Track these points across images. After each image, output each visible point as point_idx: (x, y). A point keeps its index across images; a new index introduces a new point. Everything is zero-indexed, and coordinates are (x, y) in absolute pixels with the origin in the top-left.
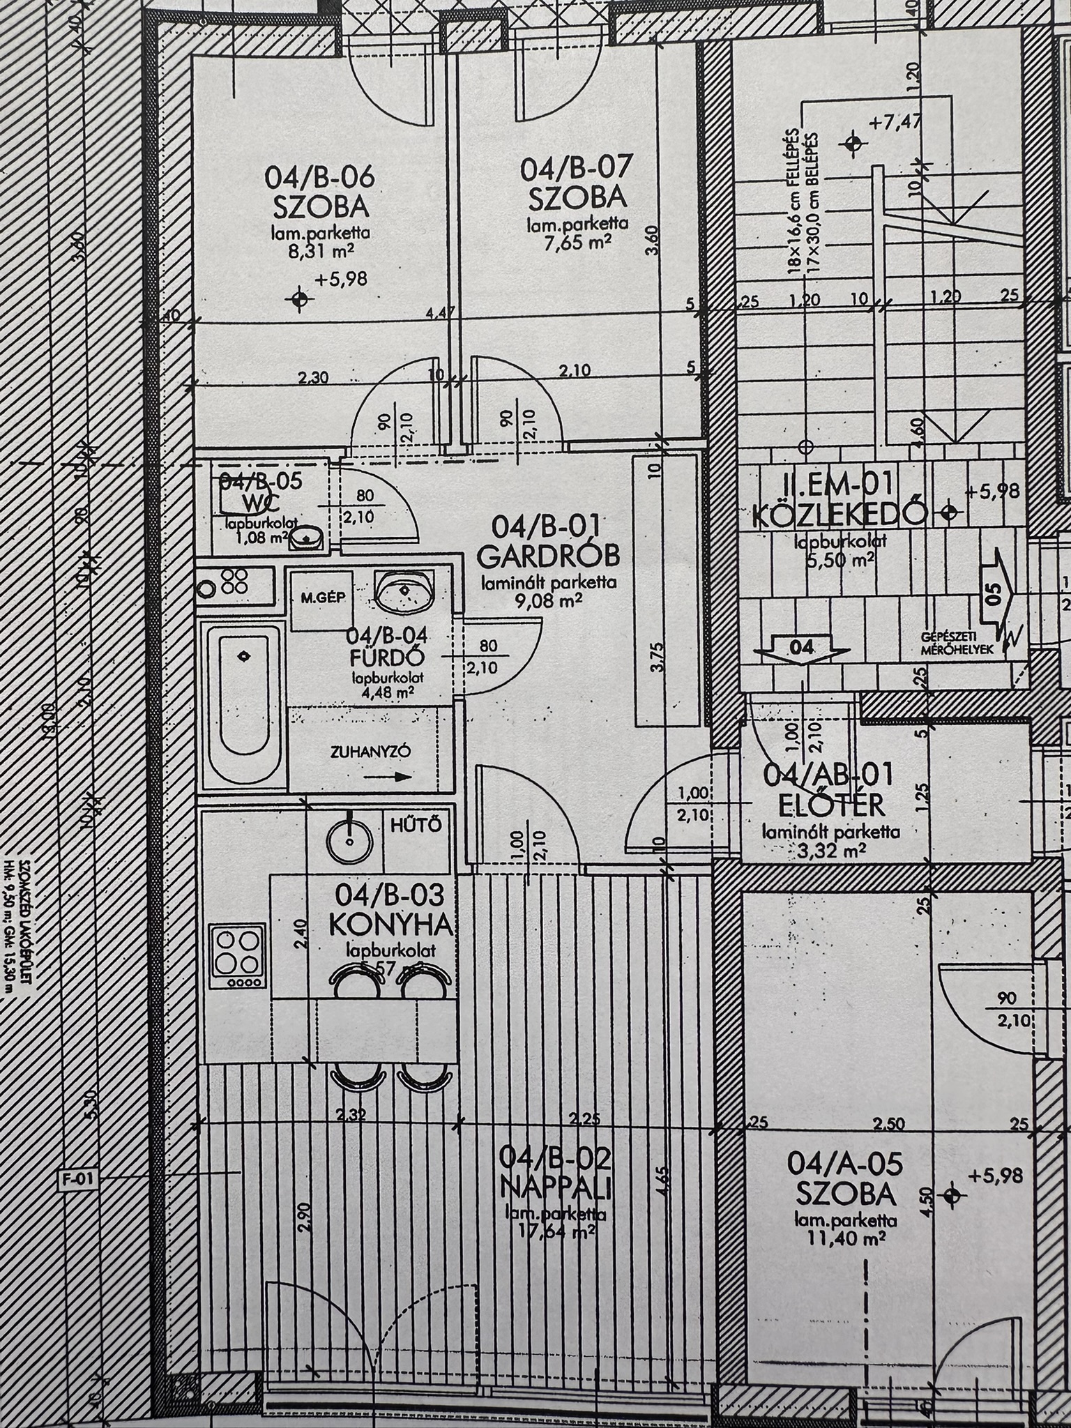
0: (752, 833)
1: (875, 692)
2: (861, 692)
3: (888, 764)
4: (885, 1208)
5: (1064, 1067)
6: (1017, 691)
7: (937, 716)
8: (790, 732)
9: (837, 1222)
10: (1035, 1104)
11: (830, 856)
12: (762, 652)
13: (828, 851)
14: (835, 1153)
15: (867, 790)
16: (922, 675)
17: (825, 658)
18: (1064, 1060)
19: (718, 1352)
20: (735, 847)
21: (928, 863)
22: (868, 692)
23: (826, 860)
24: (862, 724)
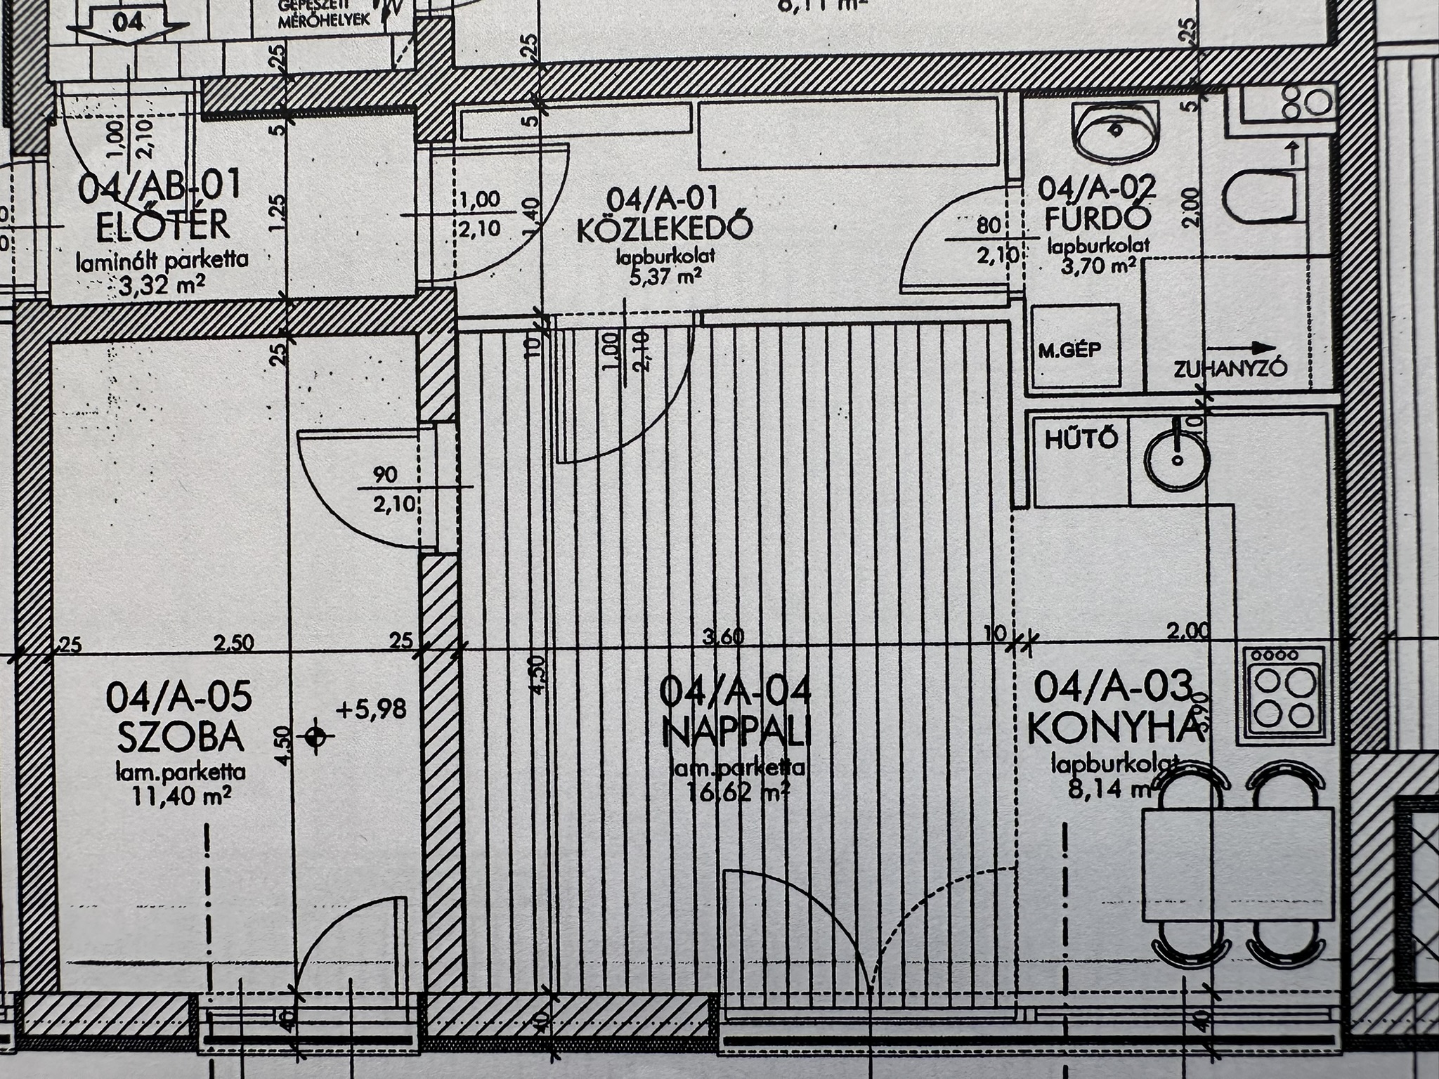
0: (64, 266)
1: (219, 78)
2: (202, 79)
3: (234, 171)
4: (230, 756)
5: (459, 564)
6: (398, 72)
7: (297, 107)
8: (113, 133)
9: (170, 774)
10: (422, 614)
11: (159, 292)
12: (77, 29)
13: (156, 285)
14: (166, 683)
15: (208, 205)
16: (280, 55)
17: (157, 35)
18: (458, 554)
19: (22, 951)
20: (42, 286)
21: (284, 298)
22: (210, 78)
23: (154, 297)
24: (203, 120)
